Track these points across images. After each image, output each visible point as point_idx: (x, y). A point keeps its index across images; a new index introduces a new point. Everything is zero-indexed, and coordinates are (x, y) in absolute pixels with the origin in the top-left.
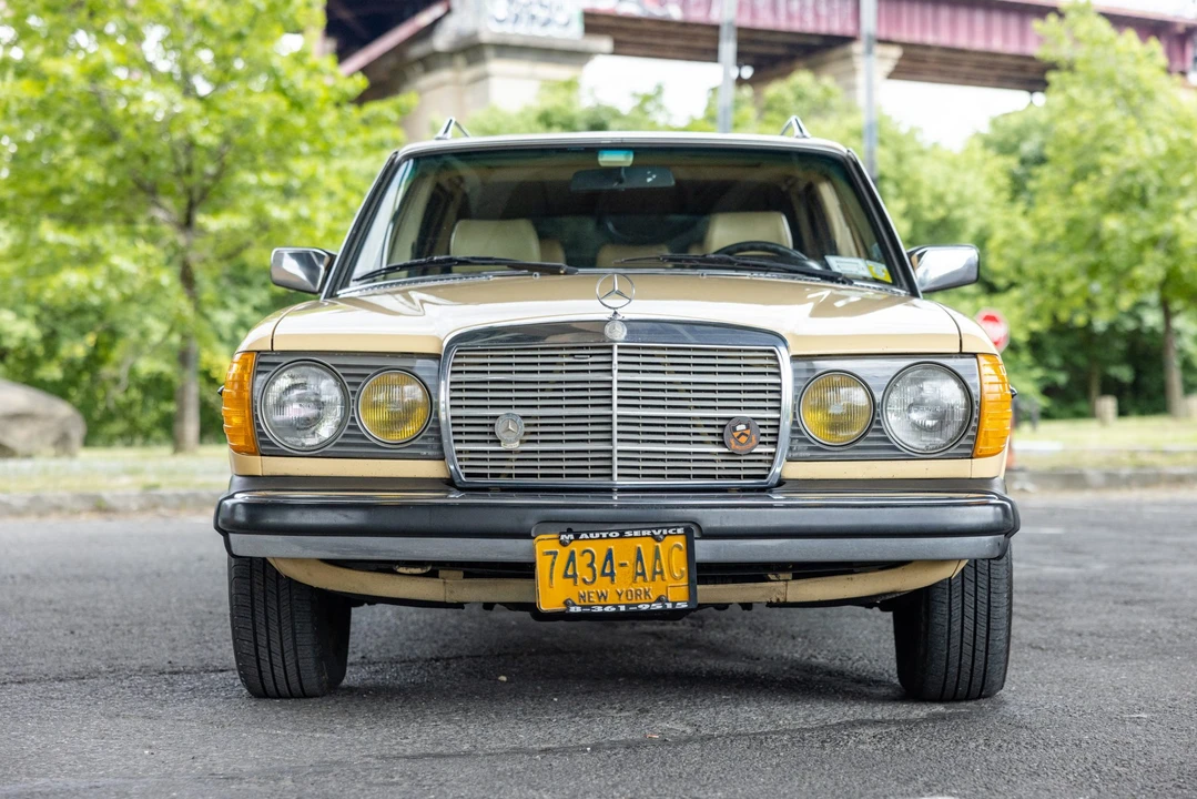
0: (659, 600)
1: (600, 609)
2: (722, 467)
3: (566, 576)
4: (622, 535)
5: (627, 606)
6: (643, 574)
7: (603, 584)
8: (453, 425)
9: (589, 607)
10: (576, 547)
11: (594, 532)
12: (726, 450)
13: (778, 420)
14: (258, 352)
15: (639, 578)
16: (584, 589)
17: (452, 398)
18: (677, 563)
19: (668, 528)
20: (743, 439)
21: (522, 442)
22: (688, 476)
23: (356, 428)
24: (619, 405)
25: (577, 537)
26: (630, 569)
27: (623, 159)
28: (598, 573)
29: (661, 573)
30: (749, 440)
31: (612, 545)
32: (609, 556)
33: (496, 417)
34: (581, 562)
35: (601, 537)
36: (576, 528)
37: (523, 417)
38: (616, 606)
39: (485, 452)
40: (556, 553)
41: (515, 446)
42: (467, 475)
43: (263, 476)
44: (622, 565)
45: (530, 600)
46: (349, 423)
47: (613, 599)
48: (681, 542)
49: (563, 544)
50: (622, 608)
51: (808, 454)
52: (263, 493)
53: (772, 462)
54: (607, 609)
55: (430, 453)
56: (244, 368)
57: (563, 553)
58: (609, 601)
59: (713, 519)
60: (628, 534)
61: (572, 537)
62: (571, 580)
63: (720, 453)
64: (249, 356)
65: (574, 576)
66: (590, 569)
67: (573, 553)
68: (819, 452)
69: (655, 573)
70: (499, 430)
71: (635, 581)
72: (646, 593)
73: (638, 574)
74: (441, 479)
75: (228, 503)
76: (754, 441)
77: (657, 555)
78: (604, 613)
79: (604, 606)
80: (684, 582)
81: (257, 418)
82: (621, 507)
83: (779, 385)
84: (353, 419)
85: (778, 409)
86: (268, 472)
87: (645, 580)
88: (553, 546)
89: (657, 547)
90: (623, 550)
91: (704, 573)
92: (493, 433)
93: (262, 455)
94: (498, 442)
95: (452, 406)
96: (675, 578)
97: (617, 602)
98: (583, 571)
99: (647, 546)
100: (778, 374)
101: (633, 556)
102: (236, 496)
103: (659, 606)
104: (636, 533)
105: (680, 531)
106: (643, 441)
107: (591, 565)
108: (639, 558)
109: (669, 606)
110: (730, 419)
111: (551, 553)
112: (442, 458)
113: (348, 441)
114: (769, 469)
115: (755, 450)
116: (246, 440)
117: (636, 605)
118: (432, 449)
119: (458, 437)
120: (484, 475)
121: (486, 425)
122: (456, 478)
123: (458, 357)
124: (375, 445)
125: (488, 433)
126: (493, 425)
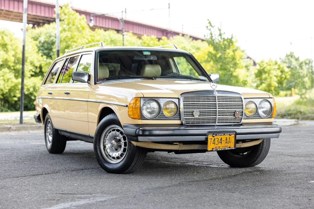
0: (229, 147)
1: (219, 150)
2: (233, 121)
3: (213, 143)
4: (224, 135)
5: (224, 149)
6: (227, 142)
7: (220, 145)
8: (184, 113)
9: (217, 149)
10: (215, 137)
11: (219, 134)
12: (235, 117)
13: (243, 111)
14: (140, 97)
15: (226, 143)
16: (216, 146)
17: (184, 107)
18: (233, 140)
19: (232, 133)
20: (238, 115)
21: (199, 116)
22: (227, 123)
23: (163, 114)
24: (218, 108)
25: (216, 135)
26: (225, 141)
27: (148, 53)
28: (219, 142)
29: (230, 142)
30: (239, 115)
31: (222, 137)
32: (221, 139)
33: (194, 111)
34: (216, 140)
35: (220, 135)
36: (216, 133)
37: (199, 111)
38: (222, 149)
39: (190, 118)
40: (212, 139)
41: (198, 117)
42: (186, 123)
43: (141, 124)
44: (224, 141)
45: (206, 149)
46: (161, 113)
47: (221, 148)
48: (234, 136)
49: (213, 137)
50: (223, 149)
51: (246, 118)
53: (241, 119)
54: (220, 150)
55: (178, 119)
57: (213, 138)
58: (220, 148)
59: (238, 131)
60: (225, 134)
61: (215, 135)
62: (214, 144)
63: (233, 118)
64: (138, 98)
65: (215, 143)
66: (217, 142)
67: (215, 138)
68: (248, 118)
69: (229, 142)
70: (194, 113)
71: (225, 144)
72: (227, 146)
73: (226, 142)
74: (179, 124)
76: (240, 115)
77: (230, 139)
78: (220, 151)
79: (220, 149)
80: (234, 144)
81: (142, 112)
82: (217, 129)
83: (243, 104)
85: (243, 109)
86: (143, 123)
87: (227, 144)
88: (211, 137)
89: (230, 137)
90: (224, 137)
91: (237, 141)
92: (193, 114)
93: (141, 119)
94: (194, 116)
95: (184, 109)
96: (232, 143)
97: (222, 148)
98: (216, 143)
99: (228, 136)
100: (242, 102)
101: (225, 139)
103: (229, 149)
104: (227, 134)
105: (234, 133)
106: (221, 116)
107: (218, 141)
108: (227, 139)
109: (231, 149)
110: (236, 111)
111: (210, 139)
112: (180, 120)
113: (161, 116)
114: (241, 121)
115: (240, 117)
116: (138, 116)
117: (225, 149)
119: (185, 115)
120: (189, 123)
121: (191, 113)
122: (184, 124)
123: (184, 98)
124: (166, 117)
125: (191, 114)
126: (193, 113)
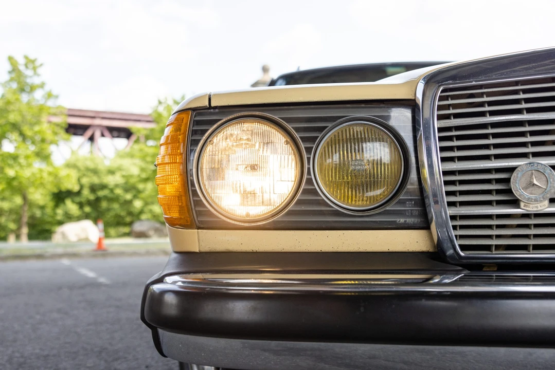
14: (194, 110)
21: (552, 201)
23: (314, 192)
33: (511, 170)
39: (489, 217)
41: (545, 207)
42: (463, 247)
43: (200, 253)
46: (305, 186)
52: (200, 276)
55: (410, 220)
56: (178, 129)
64: (183, 115)
70: (518, 186)
74: (423, 253)
75: (157, 287)
81: (193, 185)
84: (309, 181)
86: (206, 248)
92: (509, 191)
93: (199, 228)
94: (515, 203)
102: (168, 279)
112: (426, 226)
113: (304, 208)
116: (180, 212)
118: (412, 216)
119: (452, 199)
120: (488, 248)
121: (498, 181)
122: (450, 252)
123: (441, 99)
124: (337, 213)
125: (498, 192)
126: (507, 181)
